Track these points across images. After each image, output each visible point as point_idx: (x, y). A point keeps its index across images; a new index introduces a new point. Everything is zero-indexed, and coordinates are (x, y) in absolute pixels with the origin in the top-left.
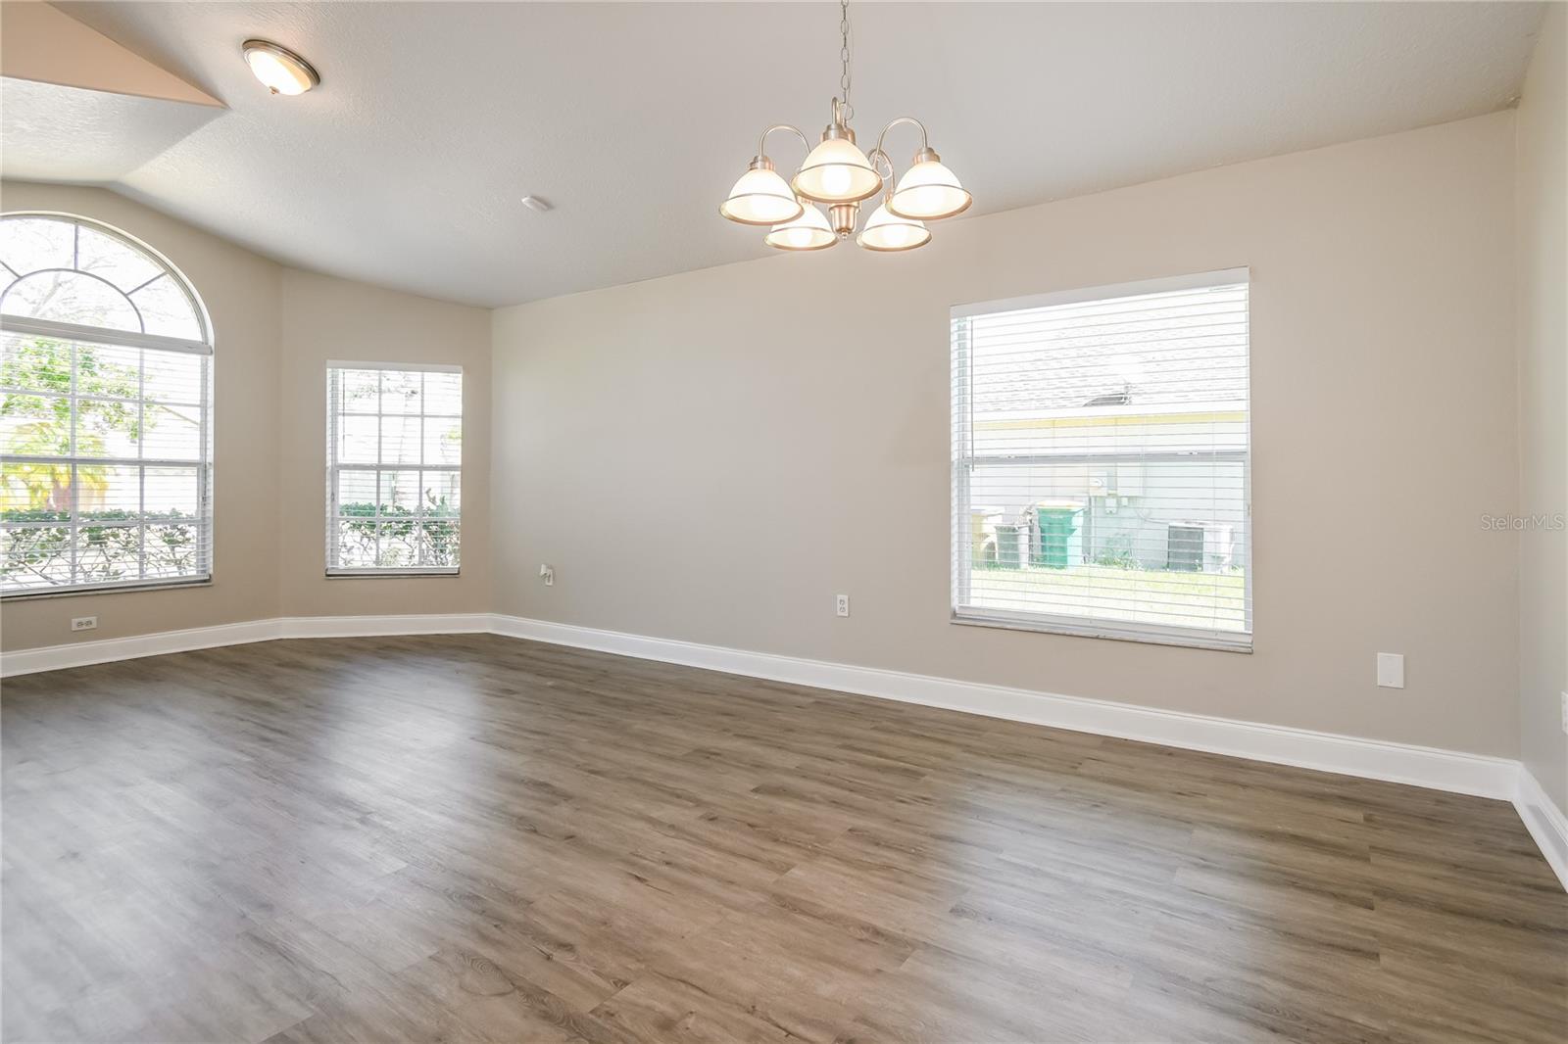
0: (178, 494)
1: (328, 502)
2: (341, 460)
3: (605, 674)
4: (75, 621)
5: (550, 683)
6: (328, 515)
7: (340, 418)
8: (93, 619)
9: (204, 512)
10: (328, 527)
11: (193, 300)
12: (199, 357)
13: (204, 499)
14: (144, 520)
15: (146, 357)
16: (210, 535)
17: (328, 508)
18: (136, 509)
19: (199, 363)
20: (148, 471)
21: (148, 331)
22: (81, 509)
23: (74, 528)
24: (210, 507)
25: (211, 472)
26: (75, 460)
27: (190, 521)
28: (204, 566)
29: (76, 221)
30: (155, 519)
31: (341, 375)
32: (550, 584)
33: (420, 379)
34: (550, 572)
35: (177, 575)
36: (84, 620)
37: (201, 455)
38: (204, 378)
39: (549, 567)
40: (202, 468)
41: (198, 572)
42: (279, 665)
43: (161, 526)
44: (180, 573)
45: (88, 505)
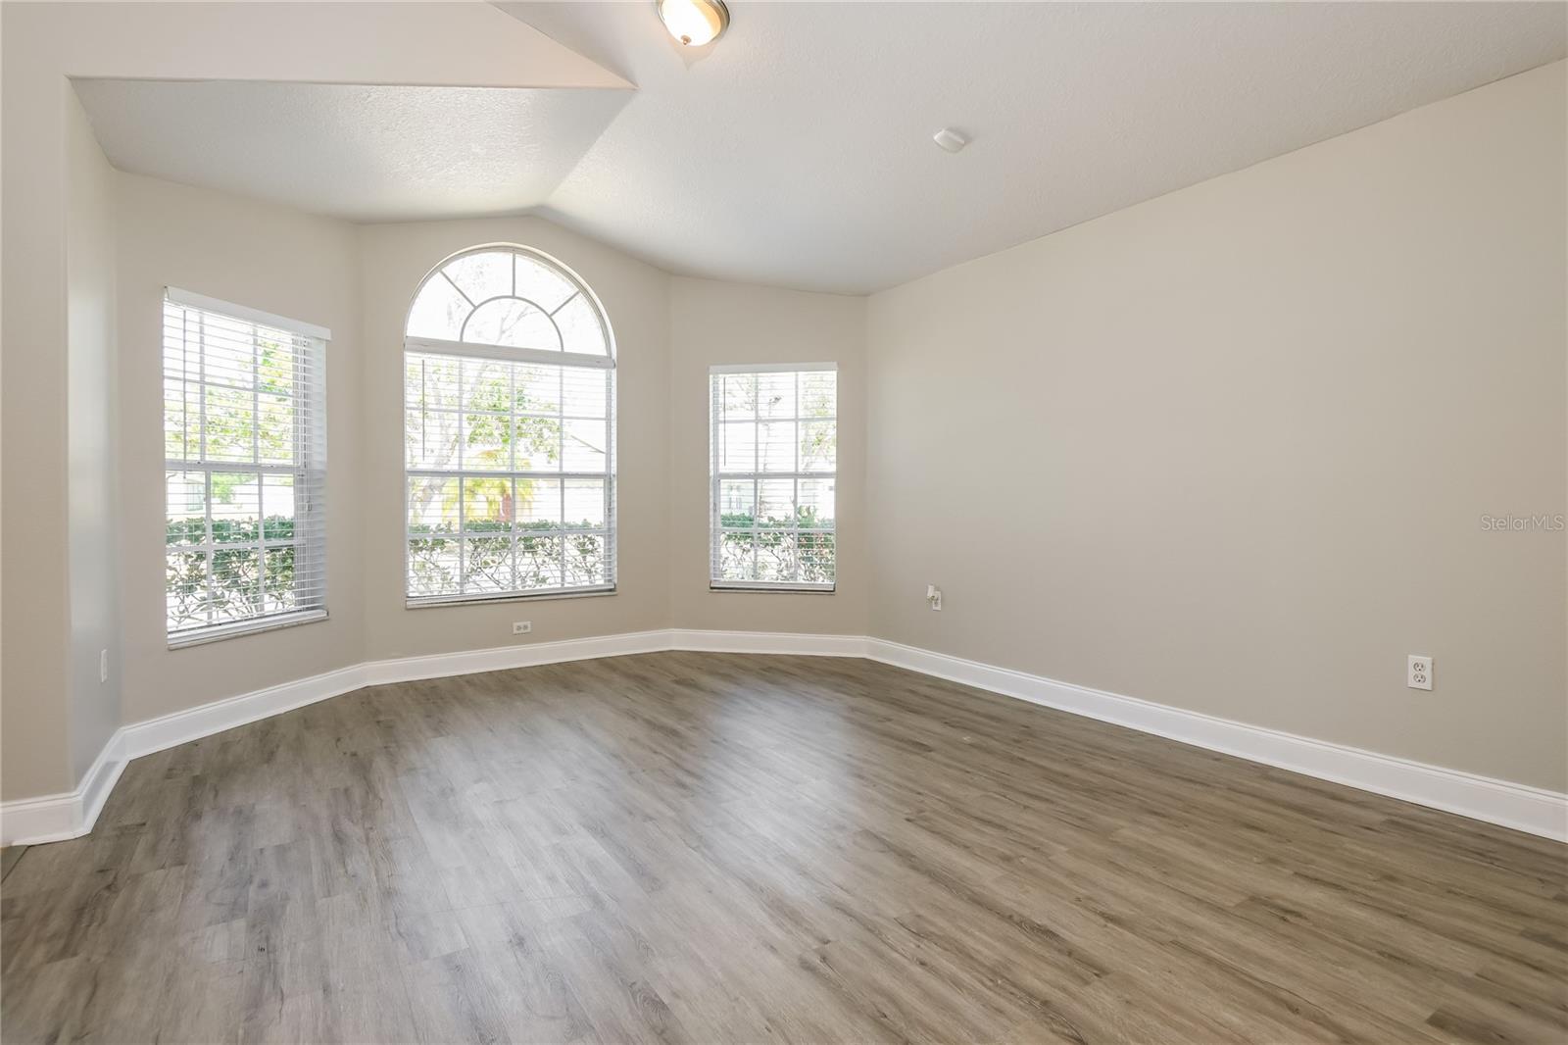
0: (588, 506)
1: (711, 513)
2: (722, 470)
3: (1029, 732)
4: (516, 625)
5: (967, 739)
6: (711, 526)
7: (721, 426)
8: (528, 623)
9: (609, 523)
10: (711, 539)
11: (600, 316)
12: (604, 371)
13: (609, 510)
14: (565, 529)
15: (565, 374)
16: (614, 545)
17: (711, 520)
18: (558, 521)
19: (604, 377)
20: (567, 483)
21: (566, 350)
22: (518, 520)
23: (514, 537)
24: (615, 518)
25: (615, 484)
26: (513, 474)
27: (598, 530)
28: (610, 575)
29: (514, 250)
30: (571, 528)
31: (721, 381)
32: (939, 608)
33: (794, 380)
34: (938, 594)
35: (588, 584)
36: (521, 624)
37: (607, 467)
38: (609, 391)
39: (937, 589)
40: (606, 477)
41: (605, 581)
42: (677, 682)
43: (575, 536)
44: (591, 582)
45: (523, 518)
